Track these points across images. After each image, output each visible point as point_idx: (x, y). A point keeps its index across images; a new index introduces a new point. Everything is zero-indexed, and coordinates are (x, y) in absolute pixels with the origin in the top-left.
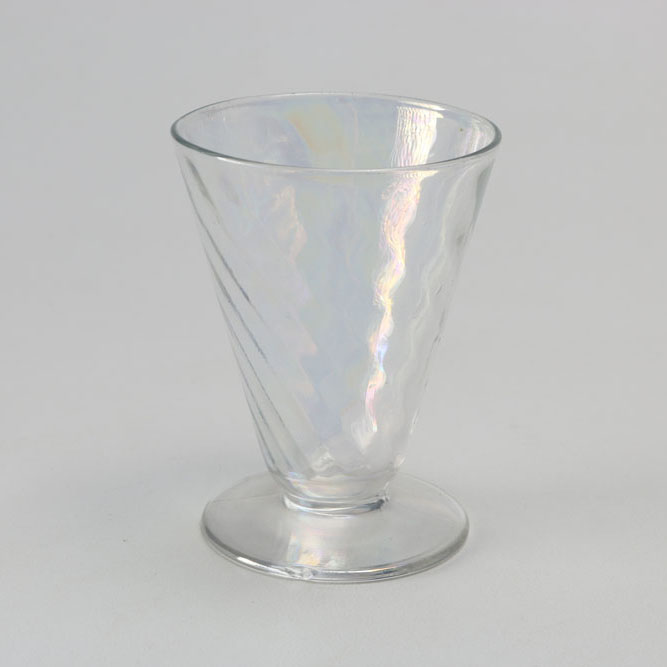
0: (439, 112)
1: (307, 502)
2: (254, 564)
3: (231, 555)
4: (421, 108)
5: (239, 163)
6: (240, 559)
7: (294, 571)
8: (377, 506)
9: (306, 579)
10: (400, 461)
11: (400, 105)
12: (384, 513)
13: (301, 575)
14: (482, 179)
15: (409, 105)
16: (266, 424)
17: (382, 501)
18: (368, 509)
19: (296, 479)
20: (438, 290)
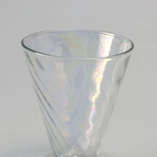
0: (113, 36)
4: (107, 35)
5: (42, 55)
11: (100, 33)
14: (127, 61)
15: (103, 34)
20: (111, 98)
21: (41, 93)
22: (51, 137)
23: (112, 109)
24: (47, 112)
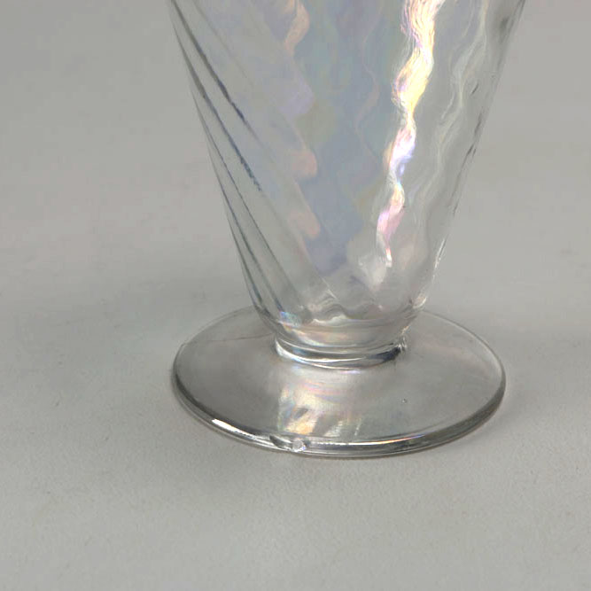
1: (302, 351)
2: (233, 429)
3: (205, 415)
6: (216, 421)
7: (283, 439)
8: (392, 356)
9: (296, 451)
10: (422, 301)
12: (400, 365)
13: (291, 446)
16: (254, 258)
17: (397, 351)
18: (381, 361)
19: (289, 323)
20: (473, 89)
21: (209, 67)
22: (244, 238)
23: (476, 131)
24: (231, 140)
